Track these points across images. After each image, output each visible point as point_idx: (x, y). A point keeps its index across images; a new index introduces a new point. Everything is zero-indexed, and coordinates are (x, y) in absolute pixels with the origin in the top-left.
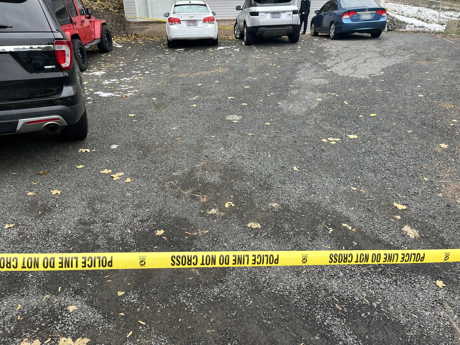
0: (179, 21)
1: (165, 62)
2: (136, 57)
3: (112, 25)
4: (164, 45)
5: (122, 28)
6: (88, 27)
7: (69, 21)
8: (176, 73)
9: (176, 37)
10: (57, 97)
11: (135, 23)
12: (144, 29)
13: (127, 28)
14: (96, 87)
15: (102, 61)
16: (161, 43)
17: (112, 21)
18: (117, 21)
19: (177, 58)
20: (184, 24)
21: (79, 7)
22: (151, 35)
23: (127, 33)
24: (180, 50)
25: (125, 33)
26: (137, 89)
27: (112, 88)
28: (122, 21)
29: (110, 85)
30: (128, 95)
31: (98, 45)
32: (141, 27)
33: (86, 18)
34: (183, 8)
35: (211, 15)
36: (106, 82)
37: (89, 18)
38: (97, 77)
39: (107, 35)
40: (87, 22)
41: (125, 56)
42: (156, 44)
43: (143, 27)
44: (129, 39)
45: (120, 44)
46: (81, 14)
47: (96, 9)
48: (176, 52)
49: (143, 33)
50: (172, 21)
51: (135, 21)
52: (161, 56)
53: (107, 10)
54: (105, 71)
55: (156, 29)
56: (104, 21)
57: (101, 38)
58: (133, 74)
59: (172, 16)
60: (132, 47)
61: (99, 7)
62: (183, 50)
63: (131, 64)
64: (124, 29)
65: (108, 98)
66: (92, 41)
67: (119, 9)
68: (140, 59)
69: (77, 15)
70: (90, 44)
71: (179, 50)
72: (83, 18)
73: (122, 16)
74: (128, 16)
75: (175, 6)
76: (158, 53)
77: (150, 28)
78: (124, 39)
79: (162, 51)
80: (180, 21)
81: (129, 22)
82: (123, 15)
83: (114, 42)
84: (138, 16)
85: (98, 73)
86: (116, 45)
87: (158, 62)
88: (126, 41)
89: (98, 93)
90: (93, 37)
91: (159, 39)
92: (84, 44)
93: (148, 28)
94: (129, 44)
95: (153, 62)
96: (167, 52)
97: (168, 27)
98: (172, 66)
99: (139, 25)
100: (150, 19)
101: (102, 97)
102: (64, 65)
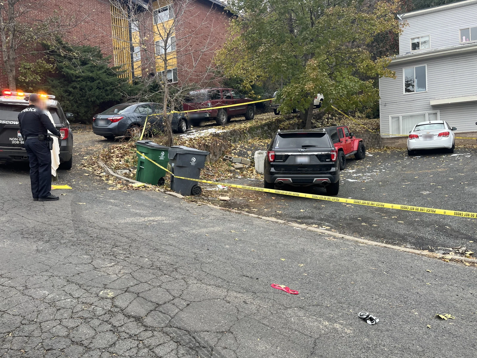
1: (400, 165)
2: (381, 162)
3: (368, 141)
4: (406, 154)
5: (376, 143)
6: (350, 143)
7: (338, 141)
8: (404, 171)
9: (414, 148)
10: (329, 171)
11: (387, 139)
12: (394, 143)
13: (380, 143)
14: (348, 177)
15: (356, 165)
17: (369, 138)
18: (373, 138)
21: (345, 131)
22: (400, 147)
23: (380, 147)
24: (418, 157)
25: (378, 147)
27: (357, 178)
28: (377, 138)
29: (357, 176)
30: (365, 181)
31: (355, 154)
32: (392, 141)
33: (349, 138)
35: (446, 130)
36: (355, 175)
37: (352, 138)
38: (350, 173)
39: (362, 148)
40: (349, 141)
41: (372, 161)
42: (399, 153)
43: (394, 141)
44: (380, 150)
45: (371, 154)
46: (346, 136)
47: (359, 130)
48: (413, 158)
49: (393, 146)
51: (388, 137)
52: (399, 161)
53: (367, 131)
54: (356, 170)
55: (405, 142)
56: (361, 139)
57: (358, 150)
59: (412, 133)
60: (380, 156)
61: (361, 129)
62: (420, 157)
63: (375, 166)
64: (378, 143)
65: (353, 182)
66: (351, 152)
67: (376, 129)
69: (344, 137)
70: (349, 154)
71: (416, 157)
72: (347, 138)
73: (378, 134)
74: (383, 134)
75: (417, 126)
76: (397, 159)
77: (400, 141)
79: (403, 158)
81: (382, 139)
82: (378, 133)
83: (367, 153)
84: (391, 133)
85: (351, 171)
86: (368, 155)
88: (377, 152)
89: (348, 180)
90: (352, 150)
91: (404, 150)
92: (345, 154)
93: (398, 142)
94: (379, 154)
95: (392, 165)
96: (406, 158)
97: (408, 141)
98: (404, 167)
100: (401, 135)
101: (350, 182)
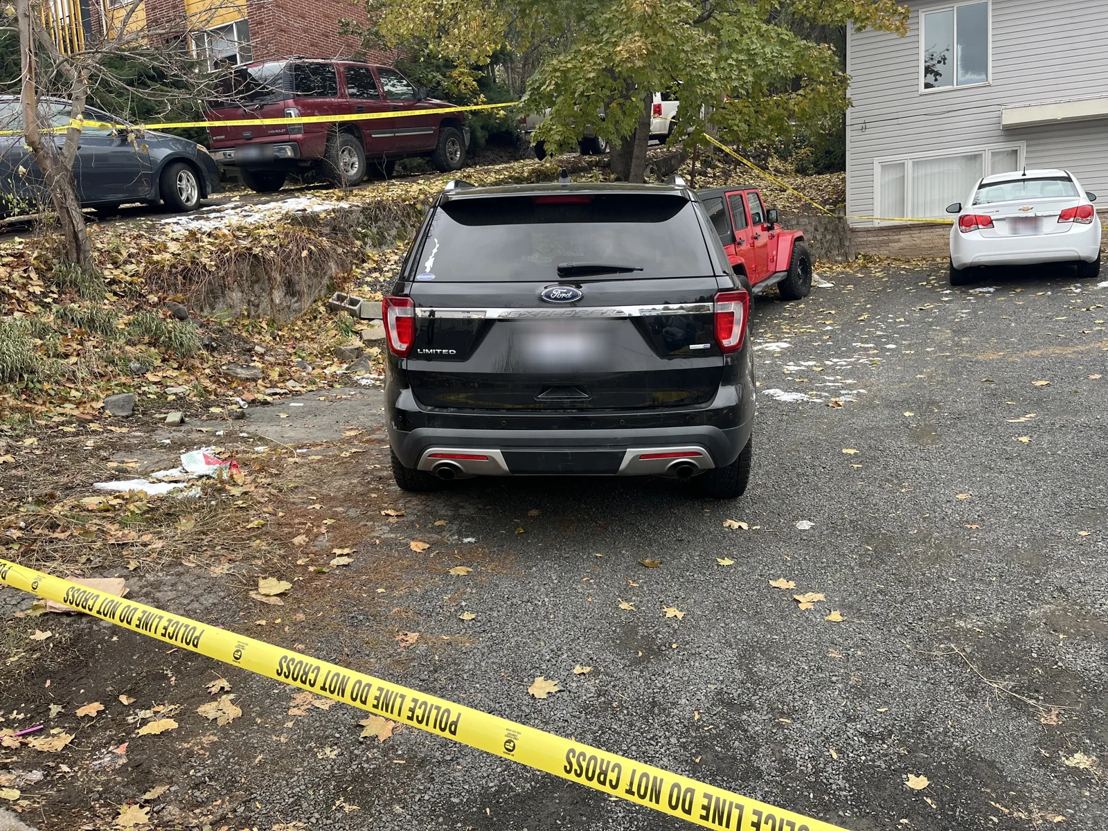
0: (988, 222)
1: (939, 321)
2: (865, 310)
3: (815, 238)
4: (939, 279)
5: (836, 244)
6: (765, 246)
7: (729, 238)
8: (970, 348)
9: (976, 260)
10: (704, 407)
11: (868, 231)
12: (886, 243)
13: (847, 243)
14: (769, 377)
15: (784, 319)
16: (930, 275)
17: (816, 230)
18: (826, 229)
19: (974, 312)
20: (1001, 229)
21: (752, 206)
22: (903, 255)
23: (846, 256)
24: (985, 290)
25: (842, 255)
26: (865, 387)
27: (804, 382)
28: (837, 228)
29: (801, 374)
30: (841, 400)
31: (780, 284)
32: (881, 238)
33: (764, 229)
34: (1001, 189)
35: (1083, 201)
36: (791, 368)
37: (769, 229)
38: (771, 354)
39: (802, 262)
40: (764, 237)
41: (837, 307)
42: (915, 277)
43: (886, 238)
44: (850, 267)
45: (828, 279)
46: (755, 223)
47: (784, 207)
48: (971, 295)
49: (884, 252)
50: (968, 223)
51: (869, 225)
52: (928, 306)
53: (807, 207)
54: (790, 343)
55: (918, 242)
56: (800, 234)
57: (789, 270)
58: (855, 350)
59: (969, 210)
60: (855, 285)
61: (791, 203)
62: (992, 290)
63: (851, 326)
64: (841, 245)
65: (793, 406)
66: (769, 277)
67: (835, 203)
68: (874, 313)
69: (747, 225)
70: (763, 284)
71: (978, 290)
72: (758, 229)
73: (840, 218)
74: (854, 217)
75: (981, 186)
76: (921, 299)
77: (905, 239)
78: (838, 268)
79: (933, 295)
80: (991, 222)
81: (853, 231)
82: (842, 215)
83: (815, 276)
84: (877, 214)
85: (774, 347)
86: (819, 283)
87: (921, 320)
88: (842, 273)
89: (771, 391)
90: (772, 268)
91: (924, 265)
92: (751, 283)
93: (899, 241)
94: (850, 279)
95: (907, 321)
96: (946, 295)
97: (957, 237)
98: (959, 331)
99: (877, 236)
100: (908, 219)
101: (779, 403)
102: (726, 343)
